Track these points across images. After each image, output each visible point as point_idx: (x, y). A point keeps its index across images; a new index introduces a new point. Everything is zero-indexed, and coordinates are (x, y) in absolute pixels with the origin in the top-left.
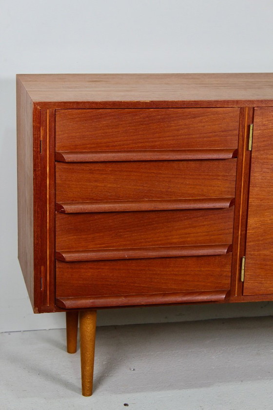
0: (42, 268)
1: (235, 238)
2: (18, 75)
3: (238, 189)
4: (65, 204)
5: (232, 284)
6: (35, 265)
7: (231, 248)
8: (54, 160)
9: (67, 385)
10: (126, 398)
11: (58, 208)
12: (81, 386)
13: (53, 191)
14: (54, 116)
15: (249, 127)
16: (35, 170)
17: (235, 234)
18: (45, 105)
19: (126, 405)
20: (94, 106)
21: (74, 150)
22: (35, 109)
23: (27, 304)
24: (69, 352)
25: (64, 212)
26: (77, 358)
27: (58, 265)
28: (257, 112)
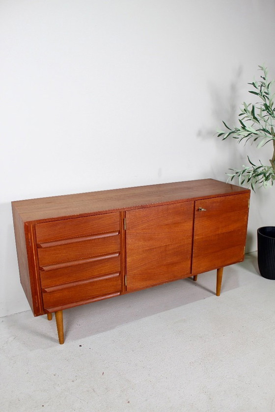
0: (36, 297)
1: (121, 268)
2: (12, 202)
3: (121, 247)
4: (44, 267)
5: (122, 288)
6: (32, 296)
7: (120, 273)
8: (36, 247)
9: (52, 339)
10: (79, 342)
11: (41, 269)
12: (58, 339)
13: (37, 262)
14: (34, 227)
15: (124, 220)
16: (28, 253)
17: (121, 266)
18: (29, 222)
19: (80, 346)
20: (53, 220)
21: (46, 242)
22: (25, 225)
23: (32, 313)
24: (49, 320)
25: (44, 270)
26: (53, 322)
27: (44, 294)
28: (127, 213)
